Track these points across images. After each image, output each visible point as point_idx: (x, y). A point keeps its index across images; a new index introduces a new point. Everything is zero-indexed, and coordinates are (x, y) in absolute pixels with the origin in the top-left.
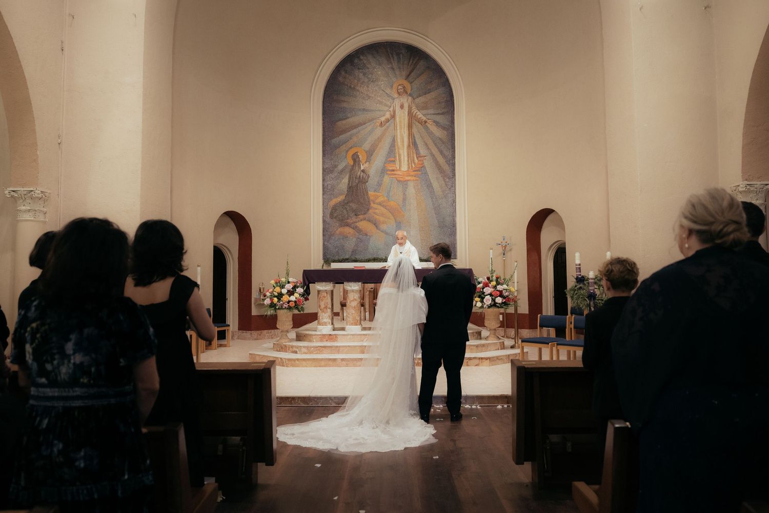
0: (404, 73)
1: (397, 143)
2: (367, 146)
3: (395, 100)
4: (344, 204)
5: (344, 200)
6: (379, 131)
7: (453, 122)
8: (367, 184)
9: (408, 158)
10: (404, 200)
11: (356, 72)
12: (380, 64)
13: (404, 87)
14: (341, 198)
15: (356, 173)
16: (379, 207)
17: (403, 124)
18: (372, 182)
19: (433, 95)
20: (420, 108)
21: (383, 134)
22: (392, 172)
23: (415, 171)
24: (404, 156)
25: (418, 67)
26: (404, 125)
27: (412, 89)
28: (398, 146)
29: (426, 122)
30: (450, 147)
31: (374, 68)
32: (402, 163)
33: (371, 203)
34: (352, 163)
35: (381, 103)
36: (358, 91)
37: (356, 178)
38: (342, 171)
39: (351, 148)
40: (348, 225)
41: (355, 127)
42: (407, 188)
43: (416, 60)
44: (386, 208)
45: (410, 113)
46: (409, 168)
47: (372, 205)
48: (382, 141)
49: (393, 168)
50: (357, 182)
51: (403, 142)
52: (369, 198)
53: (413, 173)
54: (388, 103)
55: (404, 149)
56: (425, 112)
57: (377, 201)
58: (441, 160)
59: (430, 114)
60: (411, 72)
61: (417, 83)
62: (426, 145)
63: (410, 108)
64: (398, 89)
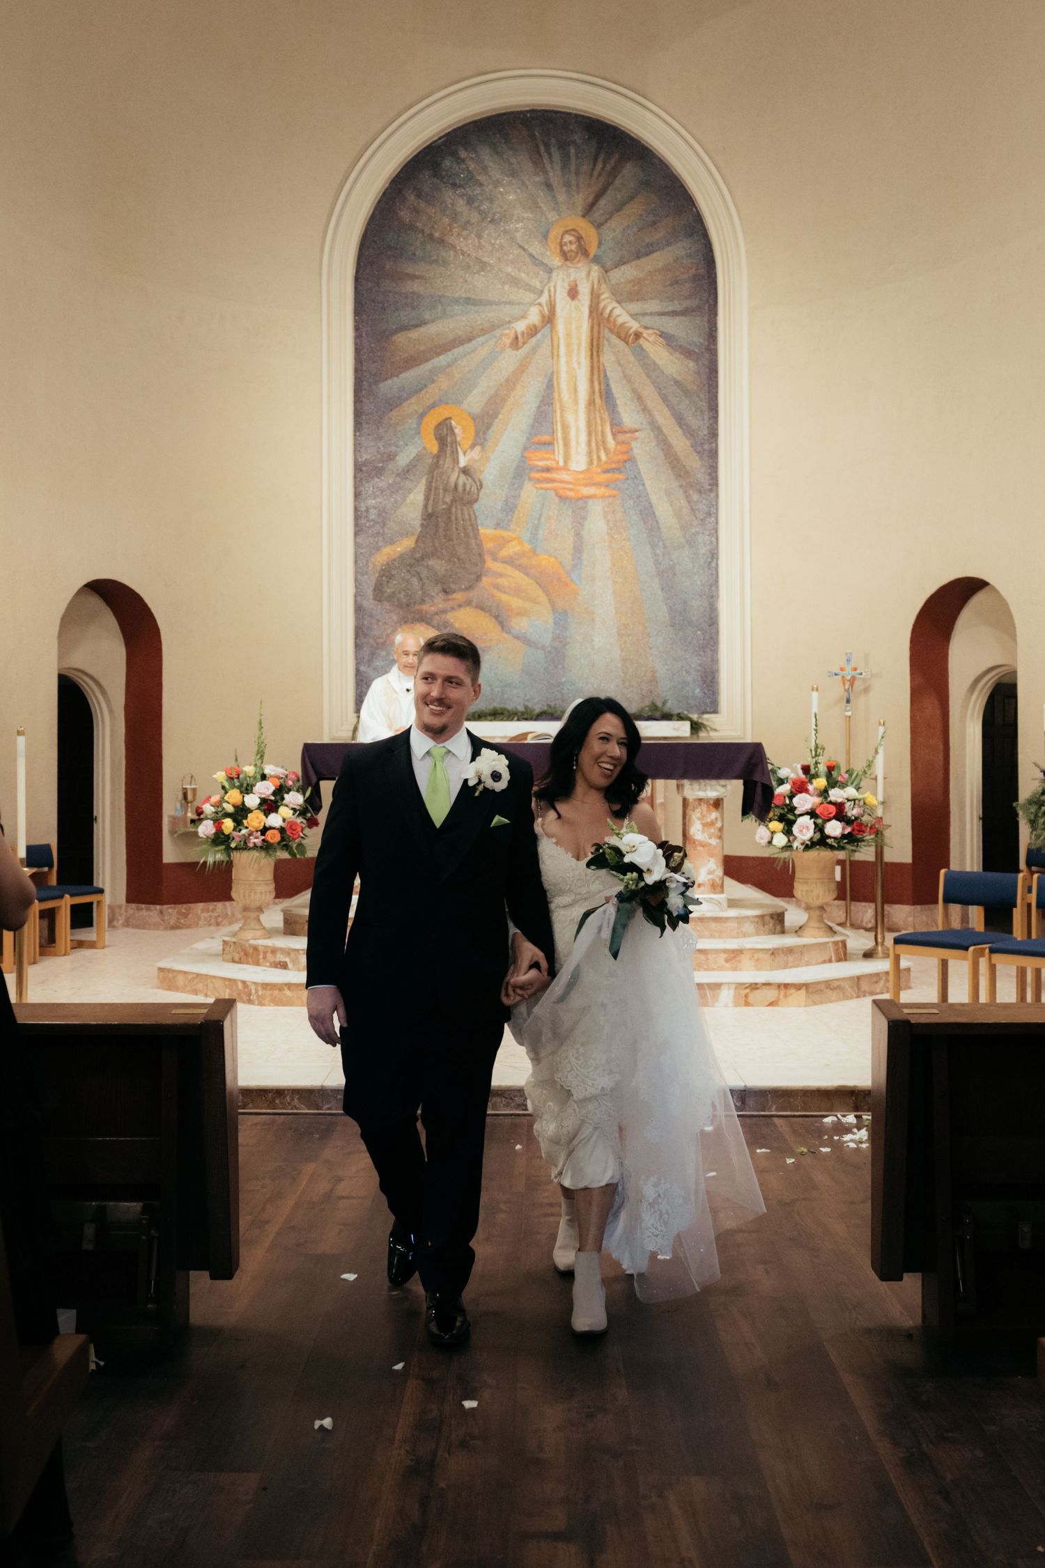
0: (580, 200)
1: (559, 394)
2: (475, 401)
3: (554, 274)
4: (412, 562)
5: (413, 551)
6: (508, 361)
7: (712, 335)
8: (476, 506)
9: (590, 434)
10: (578, 550)
11: (448, 195)
12: (513, 174)
13: (579, 238)
15: (445, 477)
16: (509, 570)
17: (575, 341)
18: (490, 500)
19: (659, 259)
20: (622, 297)
21: (523, 367)
22: (545, 475)
23: (606, 471)
24: (578, 430)
25: (618, 182)
26: (579, 345)
27: (601, 244)
28: (560, 401)
29: (638, 336)
30: (704, 405)
31: (497, 184)
32: (573, 451)
33: (488, 559)
34: (434, 447)
35: (515, 282)
36: (453, 247)
37: (446, 490)
38: (407, 471)
39: (433, 406)
41: (444, 348)
42: (584, 518)
43: (612, 162)
44: (527, 574)
45: (595, 311)
46: (591, 462)
47: (490, 564)
48: (518, 387)
49: (548, 463)
50: (448, 500)
51: (576, 391)
52: (480, 545)
53: (602, 478)
54: (536, 283)
55: (576, 412)
56: (636, 307)
57: (505, 553)
58: (680, 443)
59: (651, 314)
60: (598, 197)
61: (616, 227)
62: (638, 397)
63: (595, 297)
64: (562, 244)
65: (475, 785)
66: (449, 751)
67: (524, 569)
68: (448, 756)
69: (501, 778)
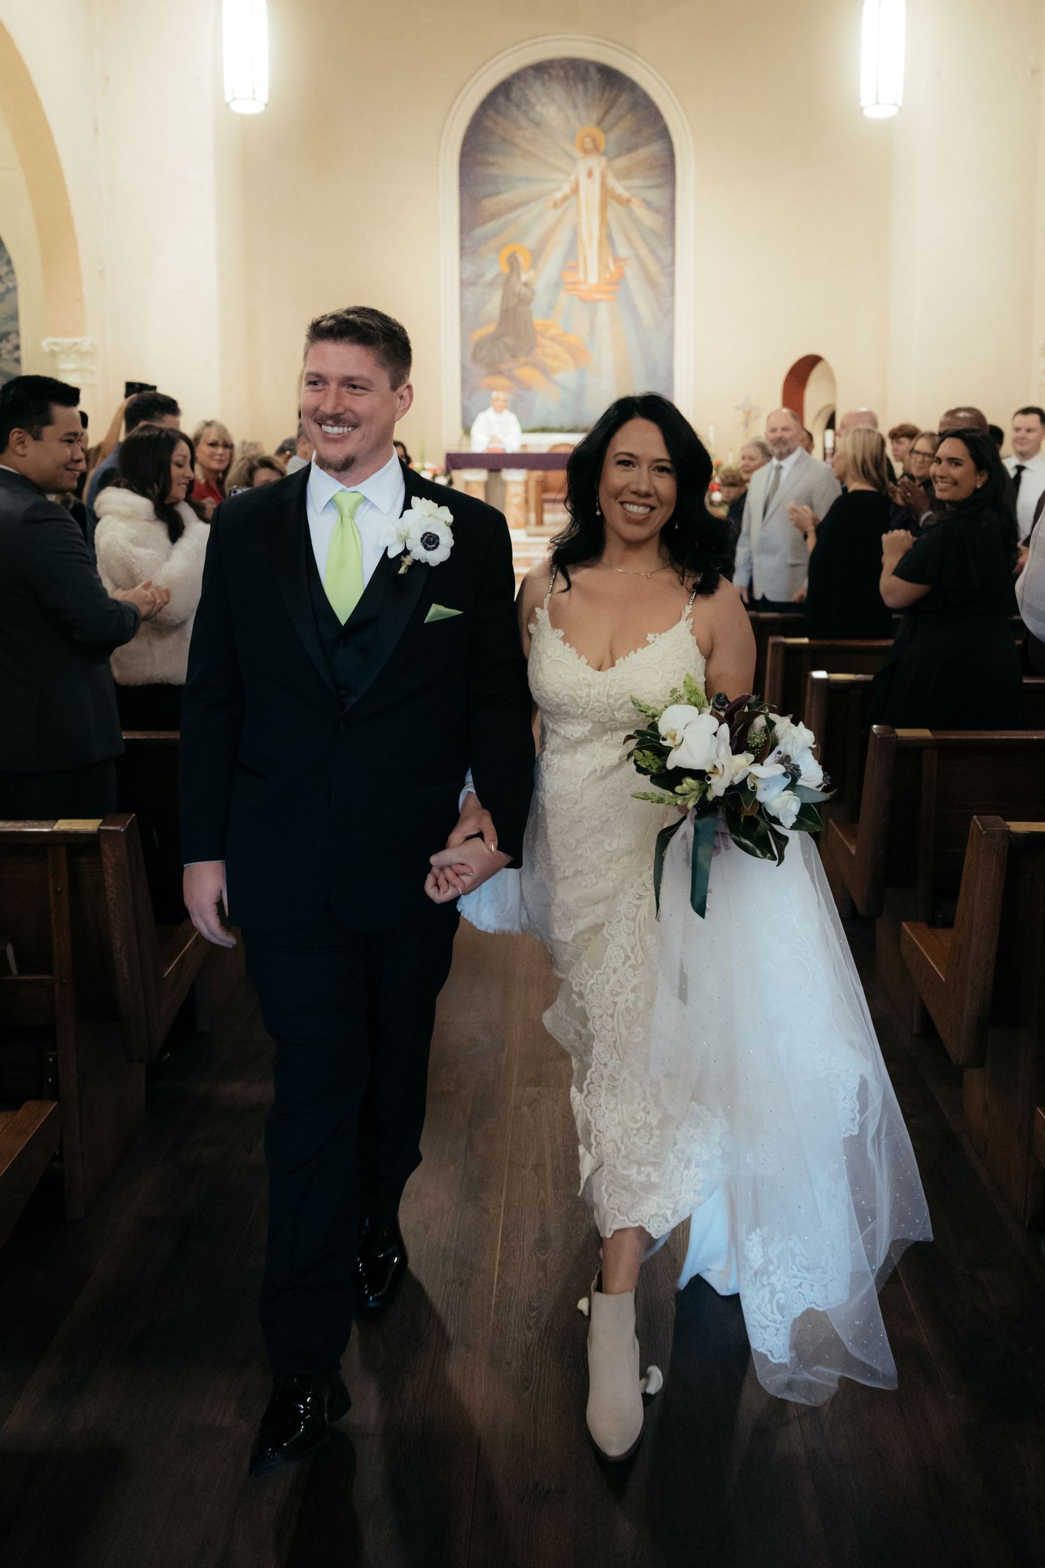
0: (595, 115)
1: (582, 237)
2: (531, 241)
3: (578, 163)
4: (494, 338)
5: (495, 332)
6: (551, 216)
7: (673, 201)
8: (532, 305)
9: (600, 262)
10: (592, 332)
11: (514, 112)
12: (554, 98)
14: (490, 329)
15: (513, 288)
16: (551, 344)
17: (591, 204)
19: (642, 153)
21: (559, 221)
24: (592, 260)
25: (618, 104)
26: (594, 207)
27: (607, 143)
28: (582, 241)
29: (628, 201)
30: (667, 243)
31: (544, 105)
32: (589, 272)
33: (539, 337)
34: (506, 269)
35: (555, 167)
36: (517, 145)
37: (514, 296)
38: (491, 284)
40: (500, 373)
41: (512, 208)
42: (596, 313)
43: (615, 91)
44: (562, 347)
45: (603, 185)
46: (600, 279)
48: (557, 233)
50: (515, 300)
51: (591, 235)
52: (534, 329)
53: (607, 288)
55: (592, 248)
56: (628, 183)
57: (548, 333)
58: (653, 267)
59: (637, 188)
60: (606, 113)
61: (617, 133)
62: (629, 239)
63: (603, 177)
64: (583, 143)
65: (399, 556)
66: (365, 498)
67: (559, 343)
68: (361, 506)
69: (438, 544)
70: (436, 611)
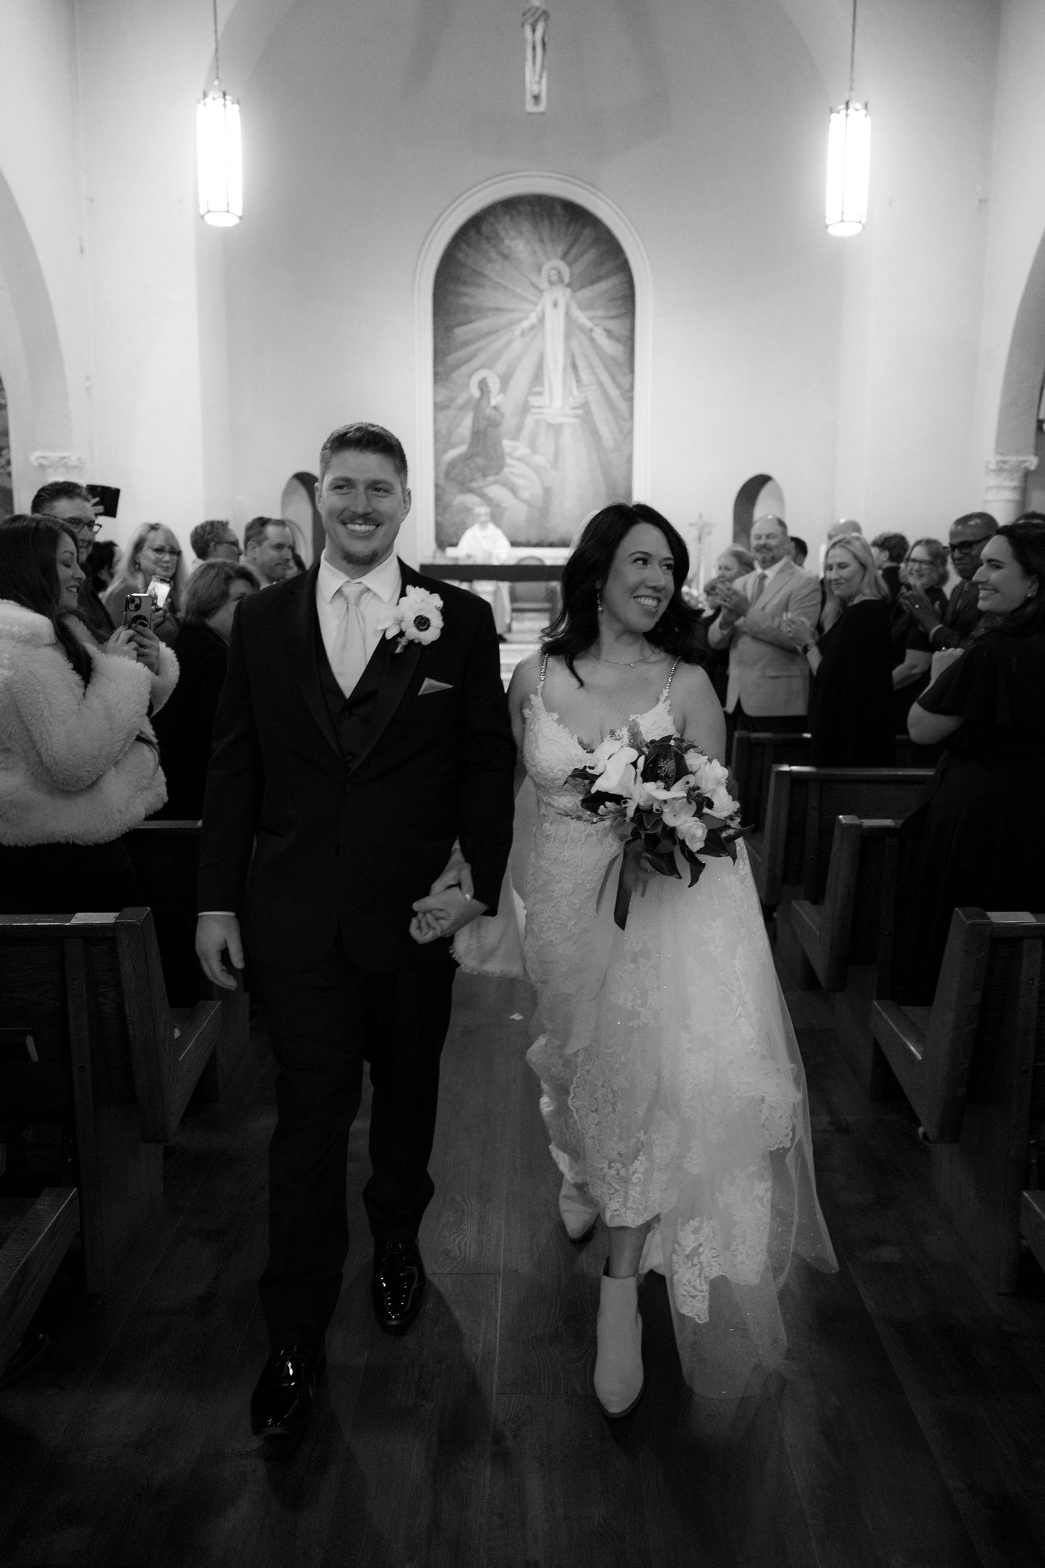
0: (560, 249)
1: (547, 363)
2: (501, 367)
3: (545, 294)
4: (465, 459)
5: (467, 452)
7: (632, 330)
8: (500, 427)
9: (564, 387)
10: (557, 452)
11: (485, 246)
12: (522, 233)
13: (559, 273)
14: (462, 449)
15: (483, 411)
16: (518, 464)
17: (556, 333)
18: (509, 423)
19: (603, 286)
20: (583, 307)
21: (526, 348)
23: (574, 408)
24: (557, 385)
25: (581, 239)
26: (559, 335)
27: (571, 275)
28: (548, 367)
29: (591, 330)
30: (627, 370)
31: (513, 238)
32: (555, 396)
33: (507, 458)
34: (476, 393)
35: (523, 299)
36: (488, 277)
37: (484, 419)
38: (462, 408)
39: (477, 370)
40: (471, 491)
41: (482, 336)
42: (561, 436)
43: (579, 226)
44: (528, 467)
45: (568, 314)
46: (564, 403)
47: (508, 460)
48: (524, 359)
50: (485, 423)
51: (556, 361)
52: (502, 449)
53: (571, 412)
55: (557, 375)
56: (591, 313)
57: (516, 454)
58: (614, 393)
59: (600, 318)
60: (571, 246)
61: (580, 266)
62: (591, 366)
63: (568, 308)
64: (549, 276)
65: (396, 637)
66: (368, 590)
67: (528, 464)
68: (364, 596)
69: (429, 626)
70: (429, 685)
